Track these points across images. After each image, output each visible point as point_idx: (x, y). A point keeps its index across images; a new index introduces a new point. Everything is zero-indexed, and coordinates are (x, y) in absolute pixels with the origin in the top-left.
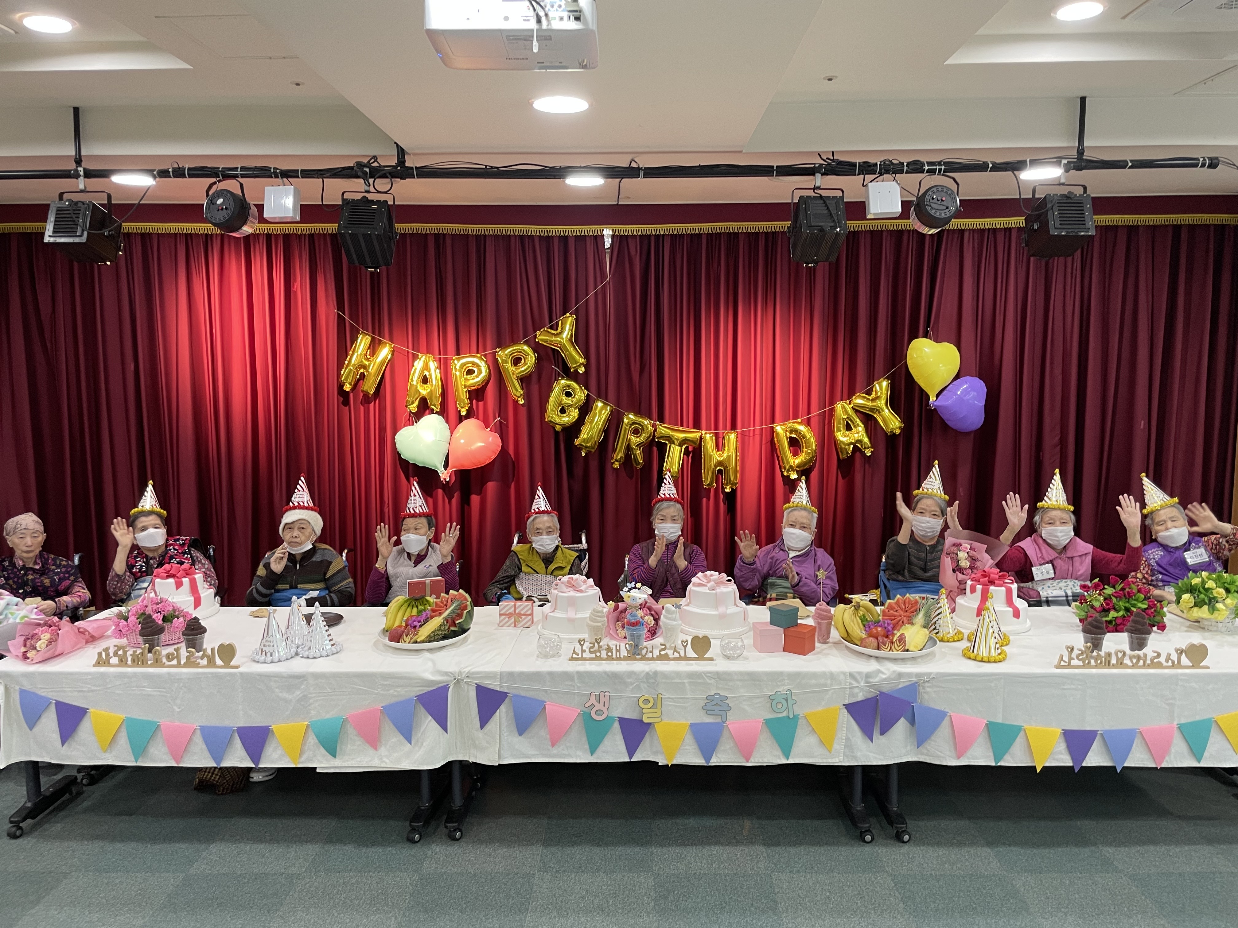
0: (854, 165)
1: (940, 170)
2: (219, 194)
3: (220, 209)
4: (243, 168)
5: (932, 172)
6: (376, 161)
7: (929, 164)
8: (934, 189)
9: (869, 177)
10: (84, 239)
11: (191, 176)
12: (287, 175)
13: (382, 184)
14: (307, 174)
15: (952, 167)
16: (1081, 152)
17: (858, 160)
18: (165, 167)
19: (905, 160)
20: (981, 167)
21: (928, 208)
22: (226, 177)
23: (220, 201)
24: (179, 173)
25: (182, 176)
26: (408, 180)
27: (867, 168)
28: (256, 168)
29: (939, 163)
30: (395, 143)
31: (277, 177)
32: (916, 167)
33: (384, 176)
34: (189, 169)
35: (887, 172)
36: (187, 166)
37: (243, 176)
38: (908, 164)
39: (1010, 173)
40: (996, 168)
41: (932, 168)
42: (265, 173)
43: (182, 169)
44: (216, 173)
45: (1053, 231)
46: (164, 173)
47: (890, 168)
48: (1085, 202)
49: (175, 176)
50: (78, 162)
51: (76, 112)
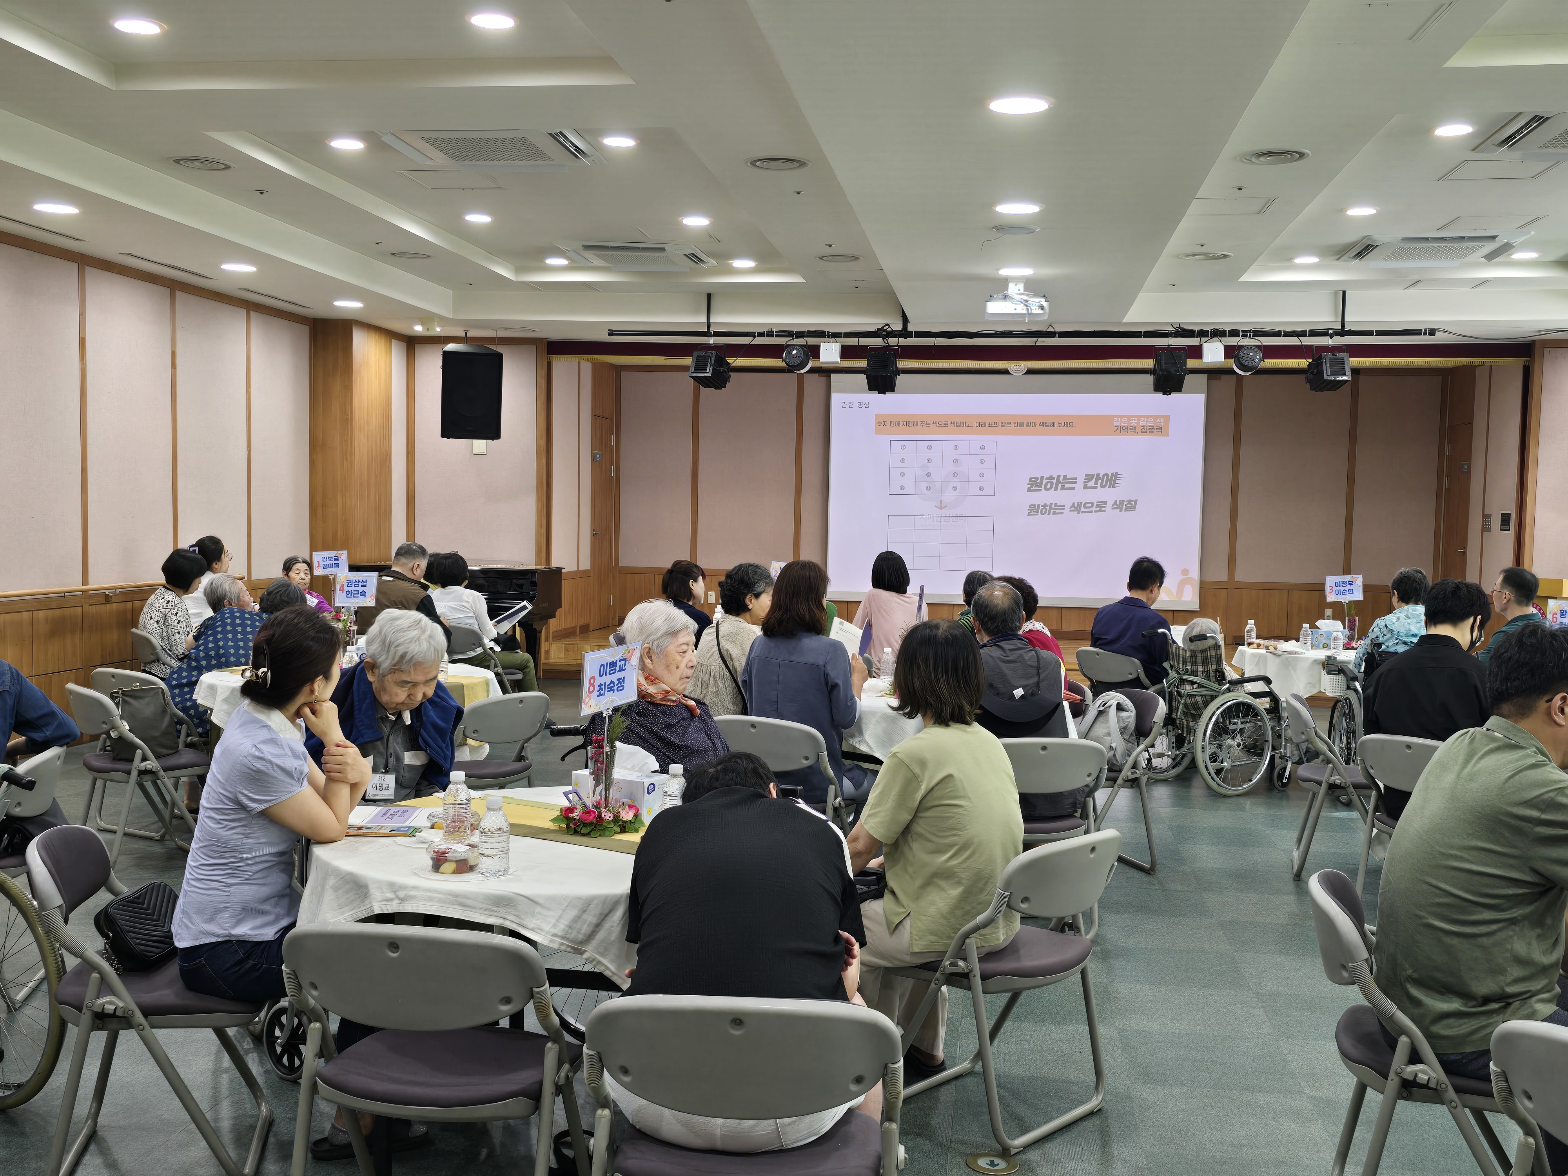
0: (1193, 331)
1: (1250, 335)
2: (794, 347)
3: (795, 356)
4: (808, 331)
5: (1244, 336)
6: (890, 327)
7: (1243, 331)
8: (1246, 347)
9: (1203, 339)
10: (709, 375)
11: (776, 336)
12: (836, 335)
13: (893, 341)
14: (848, 335)
15: (1257, 334)
16: (1343, 325)
17: (1196, 328)
18: (761, 330)
19: (1227, 328)
20: (1277, 334)
21: (1241, 360)
22: (797, 337)
23: (794, 352)
24: (770, 334)
25: (772, 336)
26: (909, 339)
27: (1202, 334)
28: (816, 332)
29: (1249, 331)
30: (903, 316)
31: (828, 337)
32: (1234, 333)
33: (894, 336)
34: (776, 332)
35: (1216, 336)
36: (775, 330)
37: (808, 336)
38: (1229, 331)
39: (1295, 338)
40: (1287, 334)
41: (1245, 334)
42: (821, 334)
43: (772, 332)
44: (791, 334)
45: (1326, 377)
46: (761, 335)
47: (1217, 334)
48: (1345, 358)
49: (767, 336)
50: (709, 326)
51: (709, 296)
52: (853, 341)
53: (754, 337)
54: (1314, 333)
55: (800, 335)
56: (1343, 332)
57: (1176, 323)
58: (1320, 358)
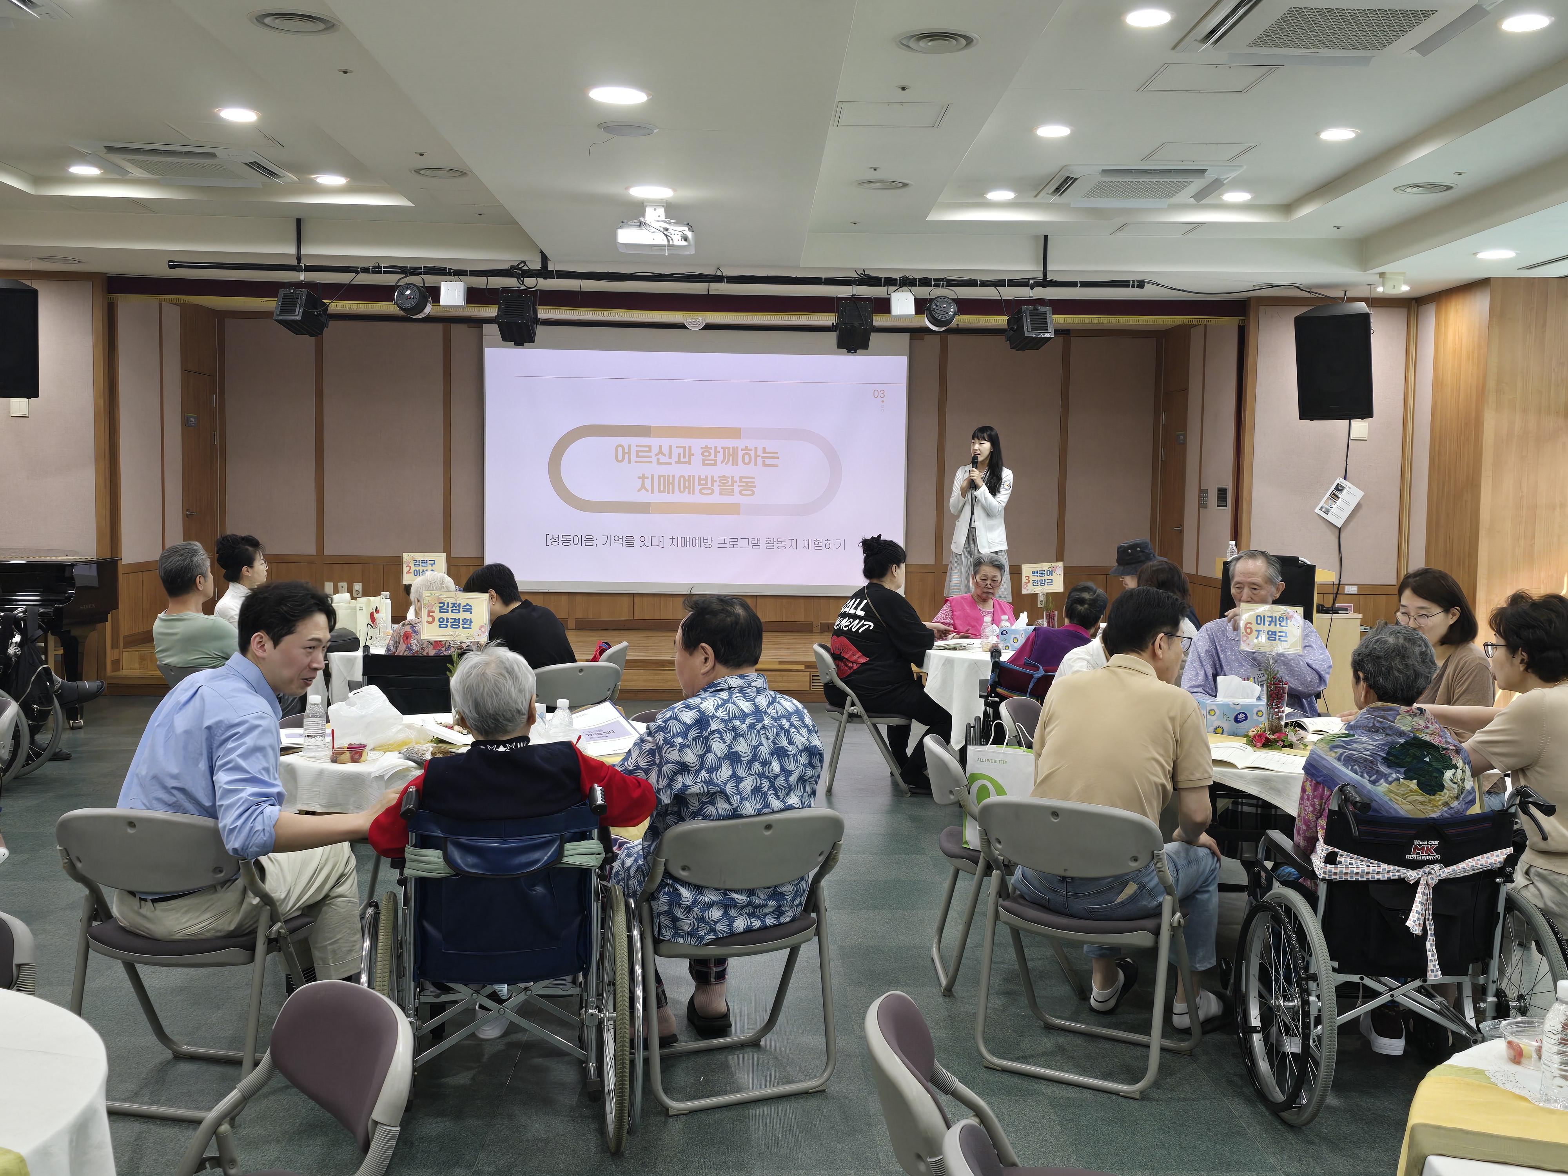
0: (880, 279)
1: (943, 285)
2: (407, 286)
3: (408, 298)
4: (425, 268)
5: (937, 286)
6: (526, 264)
7: (935, 280)
8: (939, 299)
9: (892, 288)
10: (299, 318)
11: (385, 272)
12: (459, 273)
13: (530, 282)
14: (475, 273)
15: (952, 283)
16: (1045, 274)
17: (883, 275)
18: (366, 265)
19: (918, 276)
20: (972, 284)
21: (933, 312)
22: (412, 274)
23: (408, 292)
24: (377, 270)
25: (380, 272)
26: (549, 280)
27: (890, 282)
28: (434, 268)
29: (943, 280)
30: (542, 252)
31: (450, 275)
32: (925, 282)
33: (531, 276)
34: (385, 267)
35: (905, 285)
36: (383, 265)
37: (425, 274)
38: (921, 279)
39: (993, 289)
40: (983, 284)
41: (938, 283)
42: (442, 272)
43: (380, 267)
44: (404, 271)
45: (1026, 334)
46: (366, 270)
47: (907, 282)
48: (1048, 313)
49: (374, 272)
50: (299, 259)
51: (299, 221)
52: (480, 282)
53: (357, 273)
54: (1013, 283)
55: (415, 271)
56: (1045, 283)
57: (860, 269)
58: (1020, 312)
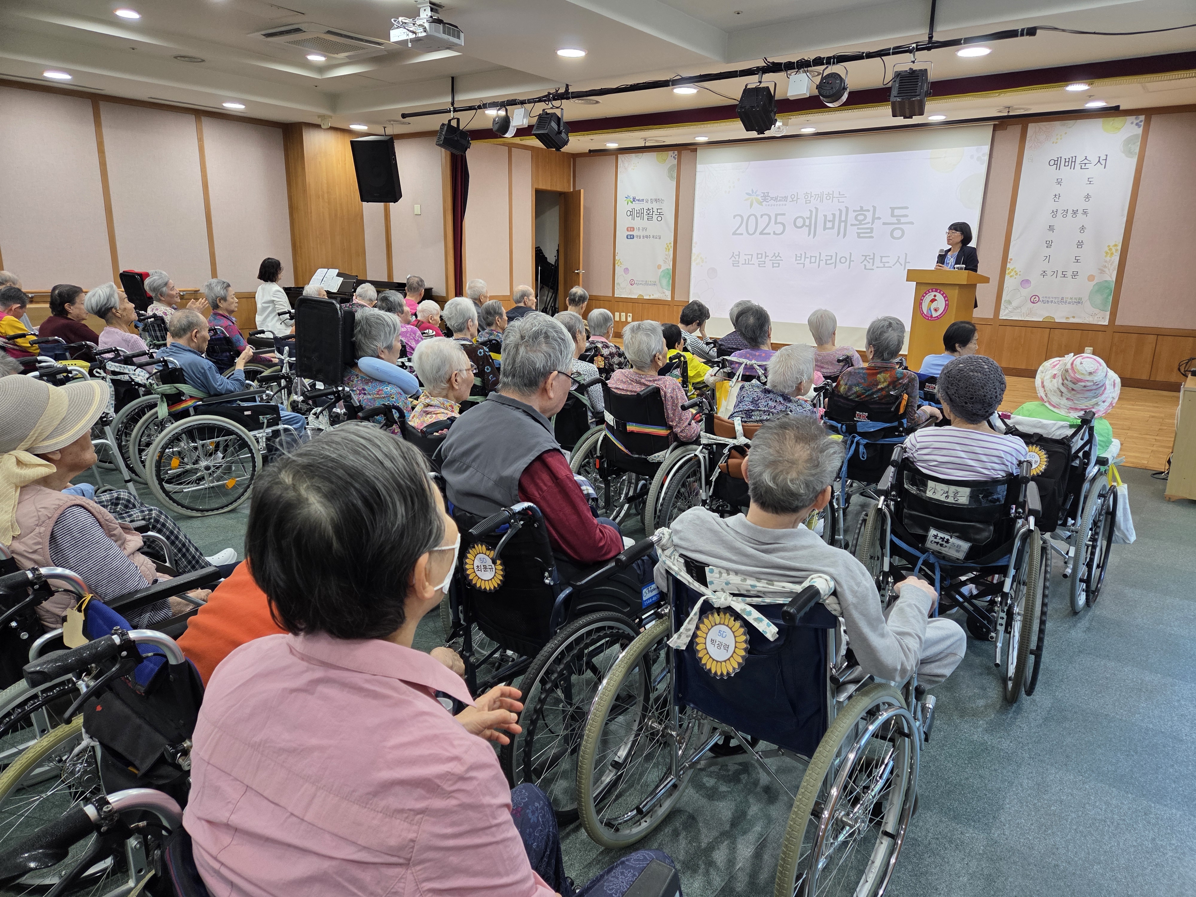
0: (781, 64)
1: (834, 62)
4: (508, 102)
5: (828, 63)
7: (828, 58)
9: (790, 72)
14: (530, 101)
15: (843, 59)
16: (931, 37)
17: (783, 61)
18: (479, 104)
19: (812, 58)
20: (860, 56)
21: (822, 90)
24: (485, 106)
26: (568, 102)
27: (789, 66)
28: (512, 101)
29: (834, 57)
30: (565, 80)
31: (518, 104)
32: (818, 61)
33: (558, 99)
35: (802, 67)
36: (488, 103)
37: (508, 106)
38: (814, 60)
39: (878, 59)
40: (870, 55)
41: (829, 61)
44: (498, 105)
45: (893, 99)
47: (803, 65)
50: (453, 104)
51: (453, 78)
53: (476, 109)
54: (898, 50)
55: (502, 105)
56: (931, 45)
57: (768, 58)
